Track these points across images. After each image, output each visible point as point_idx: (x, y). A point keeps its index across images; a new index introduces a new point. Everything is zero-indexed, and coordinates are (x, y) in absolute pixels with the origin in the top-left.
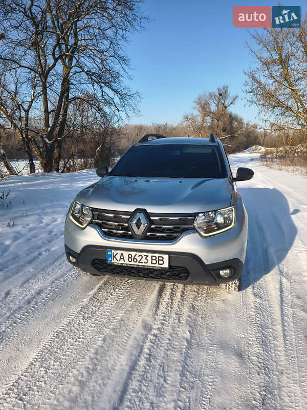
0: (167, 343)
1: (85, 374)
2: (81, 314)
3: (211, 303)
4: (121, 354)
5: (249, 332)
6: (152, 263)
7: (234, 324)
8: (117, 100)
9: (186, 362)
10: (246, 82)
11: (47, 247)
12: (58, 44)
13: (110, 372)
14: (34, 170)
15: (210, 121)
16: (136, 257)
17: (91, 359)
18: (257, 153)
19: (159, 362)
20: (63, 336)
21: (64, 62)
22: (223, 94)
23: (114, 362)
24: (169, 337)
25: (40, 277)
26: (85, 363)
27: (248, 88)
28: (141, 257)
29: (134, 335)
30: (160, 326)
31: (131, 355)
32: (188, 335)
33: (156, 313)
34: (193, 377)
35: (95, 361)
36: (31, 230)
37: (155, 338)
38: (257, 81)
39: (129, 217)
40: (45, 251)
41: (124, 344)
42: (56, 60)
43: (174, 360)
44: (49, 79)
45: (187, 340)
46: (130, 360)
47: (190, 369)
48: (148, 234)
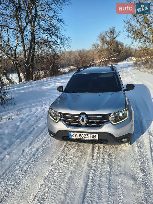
0: (100, 174)
1: (66, 190)
2: (59, 160)
3: (118, 152)
4: (80, 180)
5: (137, 166)
6: (90, 138)
7: (130, 163)
8: (59, 41)
9: (109, 183)
10: (125, 26)
11: (36, 125)
12: (28, 16)
13: (77, 189)
14: (21, 79)
15: (106, 46)
16: (83, 135)
17: (67, 183)
18: (132, 61)
19: (98, 183)
20: (53, 171)
21: (31, 24)
22: (112, 32)
23: (78, 184)
24: (100, 170)
25: (36, 141)
26: (65, 185)
27: (126, 29)
28: (85, 135)
29: (84, 170)
30: (95, 165)
31: (85, 180)
32: (109, 169)
33: (93, 159)
34: (113, 190)
35: (69, 184)
36: (28, 116)
37: (94, 171)
38: (131, 25)
39: (78, 117)
40: (36, 127)
41: (81, 175)
42: (27, 24)
43: (104, 182)
44: (24, 33)
45: (108, 171)
46: (85, 182)
47: (112, 186)
48: (88, 124)
